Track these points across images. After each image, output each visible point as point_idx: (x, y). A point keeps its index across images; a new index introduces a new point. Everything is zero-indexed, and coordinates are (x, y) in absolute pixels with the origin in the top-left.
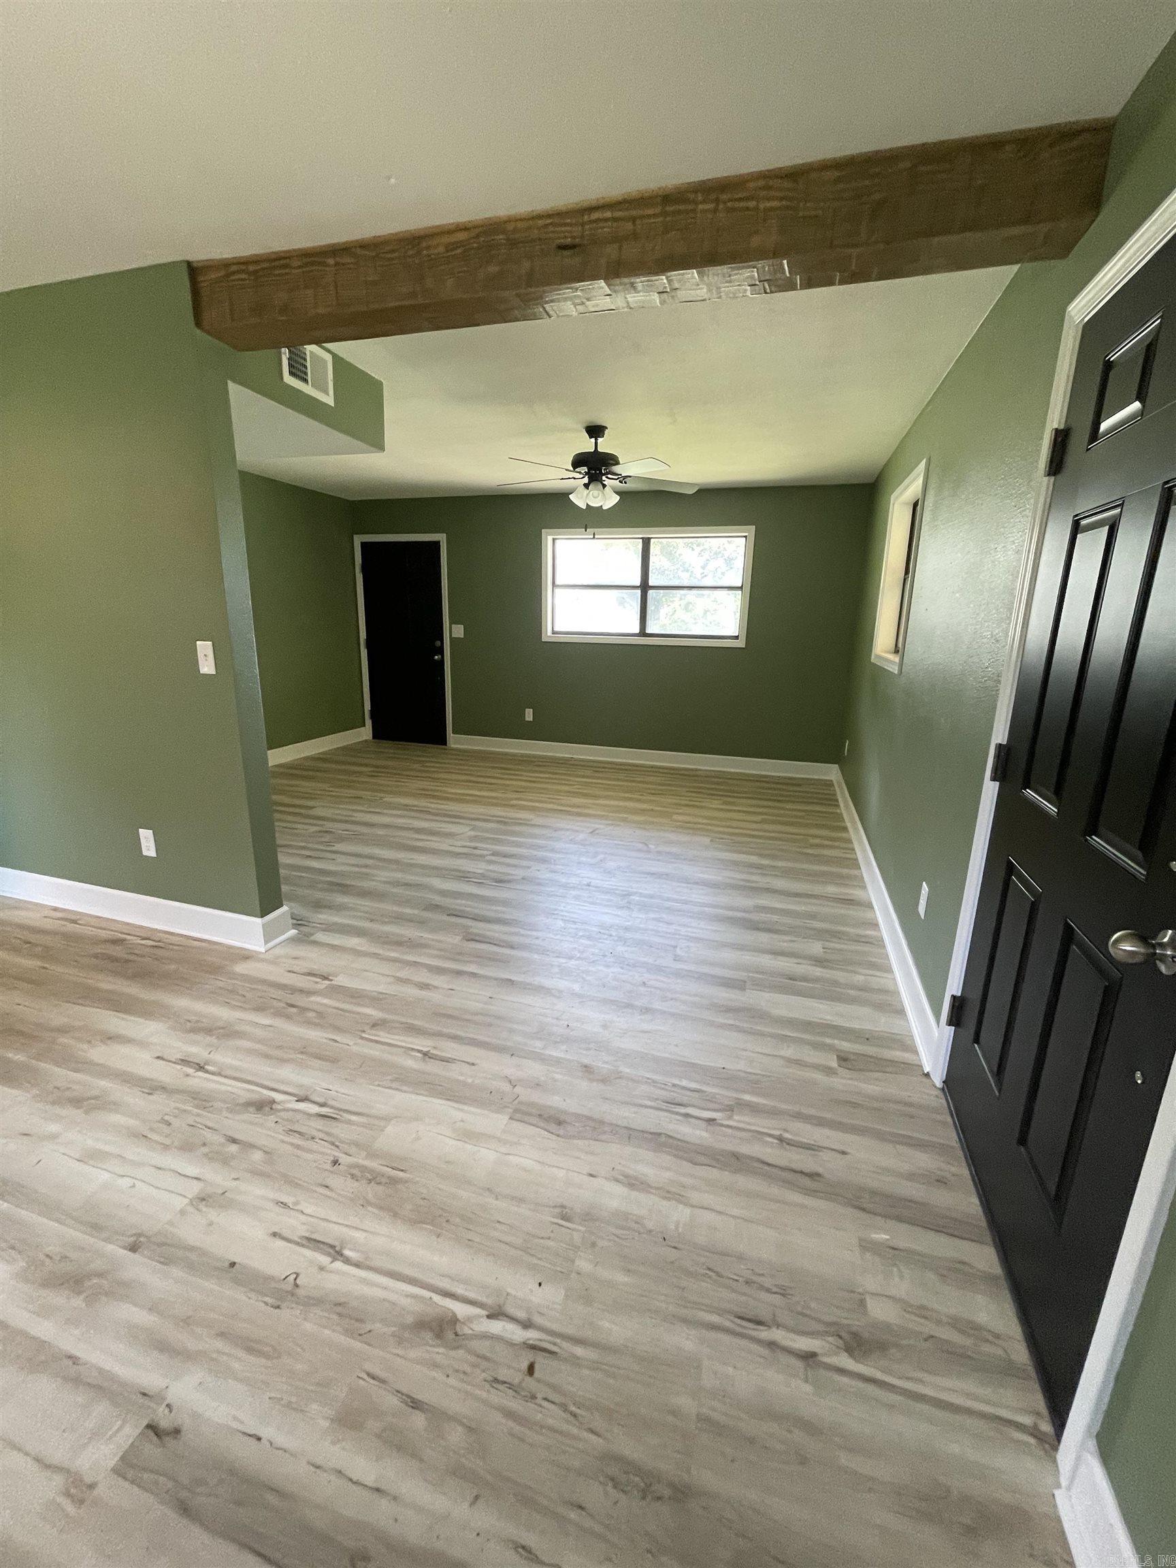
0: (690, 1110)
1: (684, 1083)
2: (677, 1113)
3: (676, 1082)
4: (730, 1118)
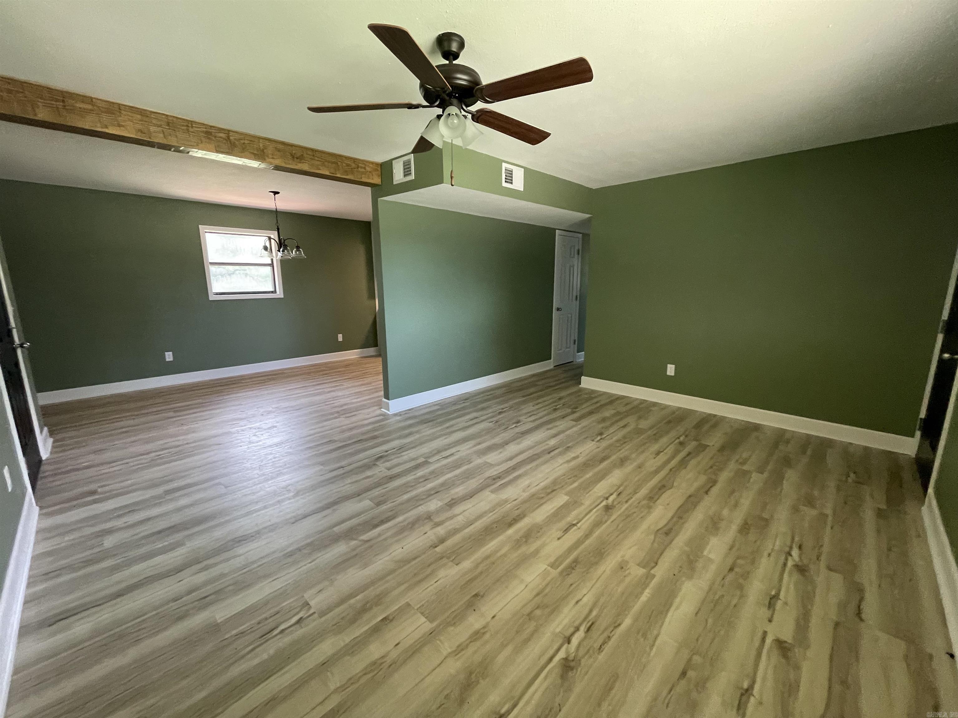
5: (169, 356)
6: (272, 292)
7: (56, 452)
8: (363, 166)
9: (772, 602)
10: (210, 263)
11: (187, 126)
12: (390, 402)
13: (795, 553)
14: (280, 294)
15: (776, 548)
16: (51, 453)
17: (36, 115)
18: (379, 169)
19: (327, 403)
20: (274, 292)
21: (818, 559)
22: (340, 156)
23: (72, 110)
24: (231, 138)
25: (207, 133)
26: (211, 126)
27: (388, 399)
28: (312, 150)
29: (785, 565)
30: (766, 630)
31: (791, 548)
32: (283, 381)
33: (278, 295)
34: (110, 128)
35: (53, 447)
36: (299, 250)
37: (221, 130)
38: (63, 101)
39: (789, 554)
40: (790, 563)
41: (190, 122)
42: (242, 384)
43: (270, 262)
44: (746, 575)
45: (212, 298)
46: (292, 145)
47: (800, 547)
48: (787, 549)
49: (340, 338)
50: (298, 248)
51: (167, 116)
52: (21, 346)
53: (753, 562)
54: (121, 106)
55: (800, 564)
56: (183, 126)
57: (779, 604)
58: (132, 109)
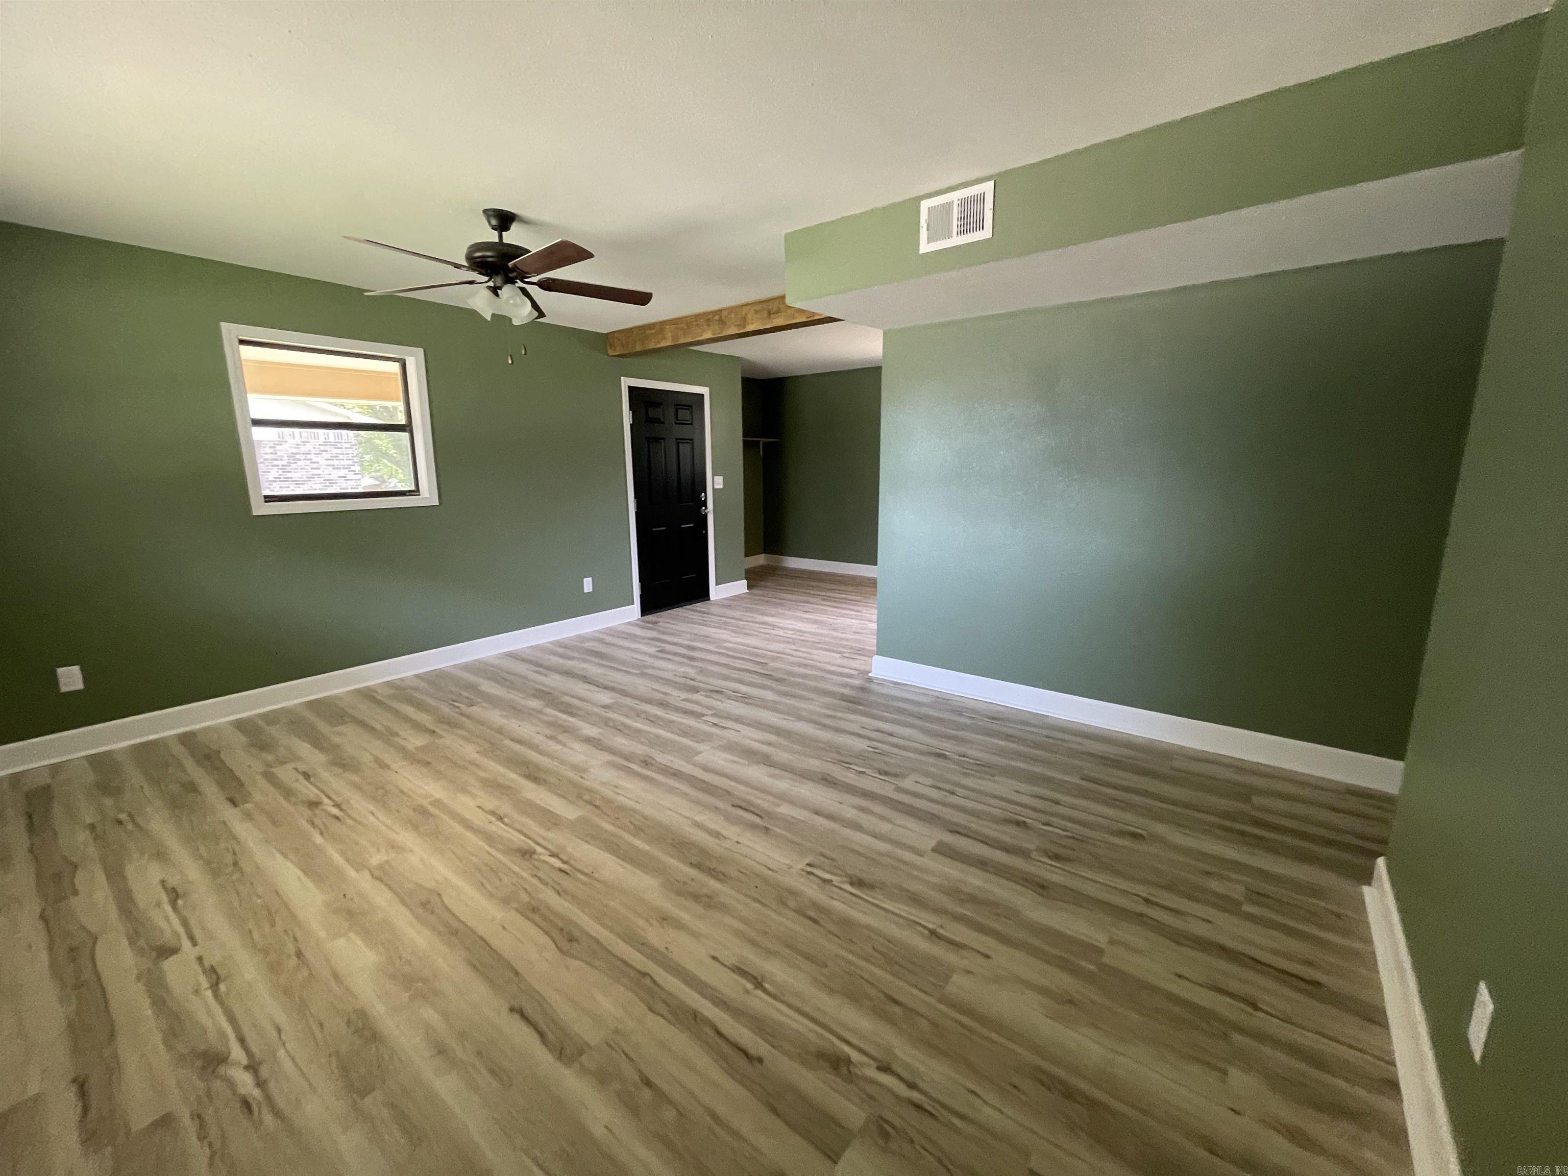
9: (214, 977)
13: (245, 1081)
15: (282, 1053)
21: (199, 1117)
29: (242, 1040)
30: (197, 947)
31: (261, 1084)
39: (252, 1067)
40: (237, 1053)
44: (274, 968)
47: (246, 1104)
48: (264, 1072)
53: (287, 991)
55: (222, 1070)
57: (204, 982)
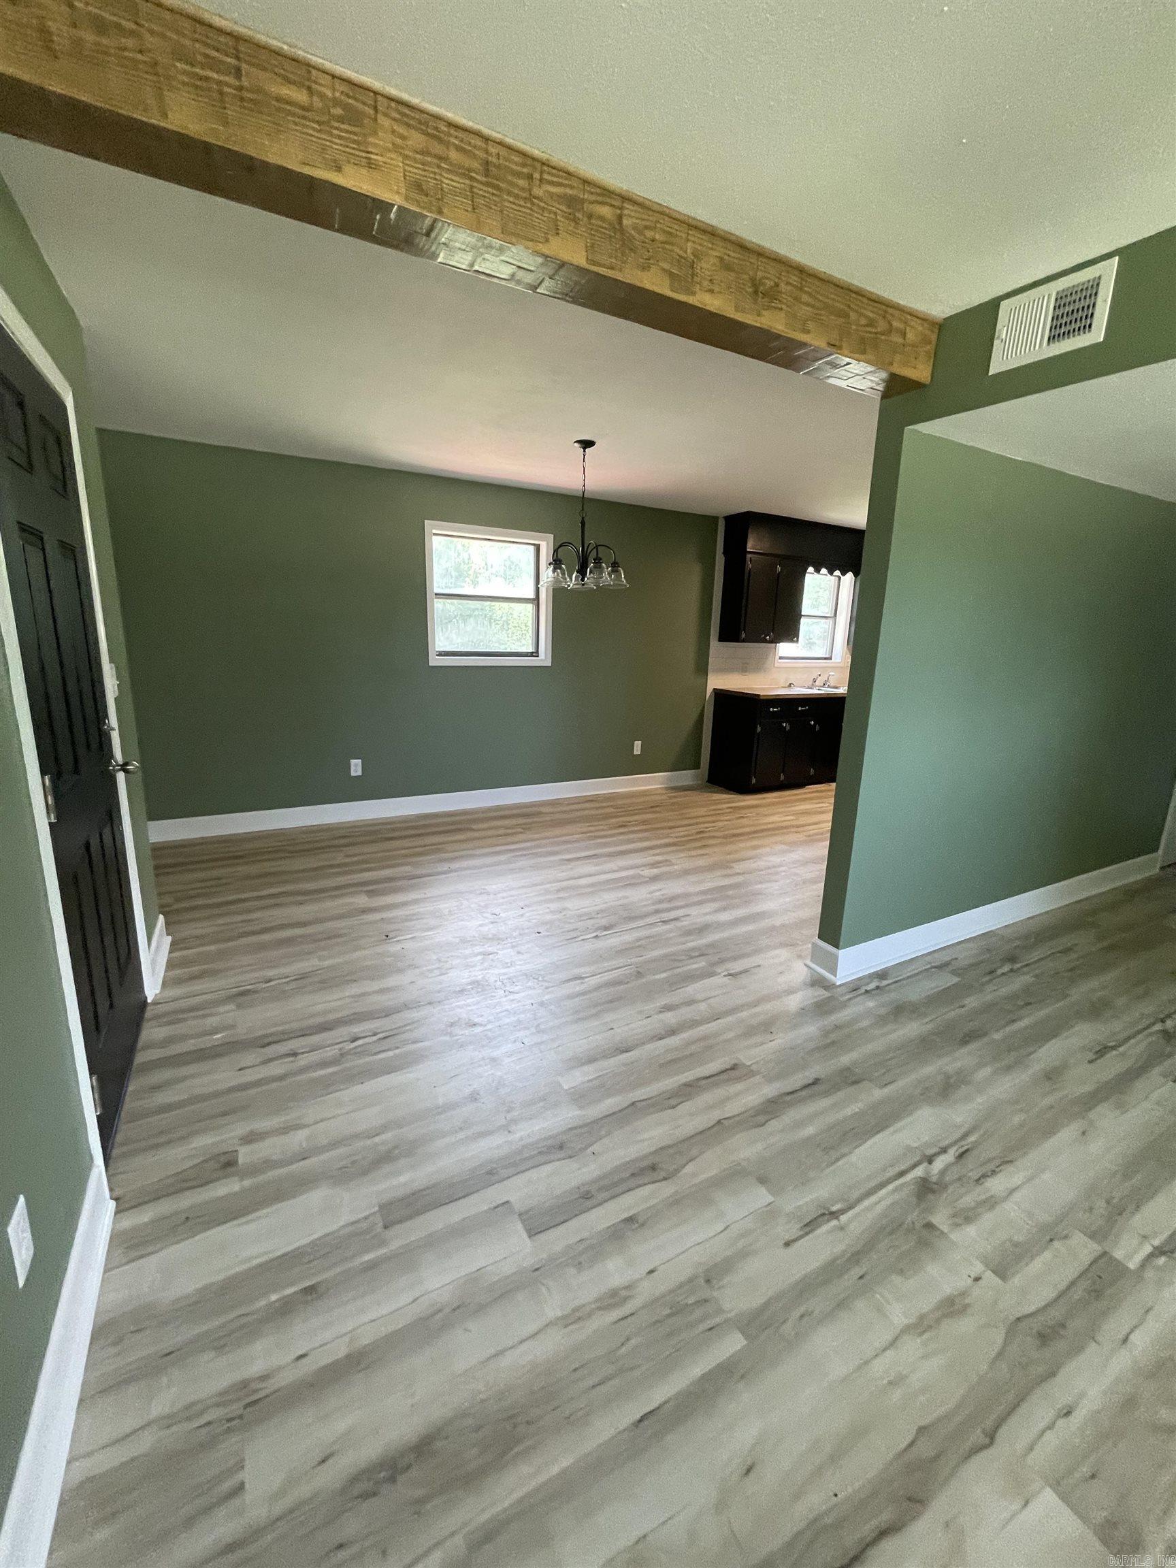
0: (375, 1038)
1: (390, 1054)
2: (383, 1032)
3: (397, 1051)
4: (340, 1049)
5: (356, 768)
6: (531, 655)
7: (178, 982)
8: (901, 326)
10: (436, 594)
11: (530, 177)
12: (842, 953)
14: (545, 658)
16: (165, 984)
17: (165, 115)
18: (934, 337)
19: (665, 916)
20: (535, 654)
22: (859, 293)
23: (255, 102)
24: (625, 222)
25: (572, 202)
26: (586, 182)
27: (837, 946)
28: (801, 270)
32: (547, 834)
33: (542, 660)
34: (348, 169)
35: (171, 965)
36: (617, 571)
37: (606, 193)
38: (238, 73)
41: (538, 165)
42: (476, 834)
43: (532, 595)
45: (434, 661)
46: (760, 253)
49: (637, 748)
50: (615, 565)
51: (486, 139)
52: (124, 767)
54: (380, 98)
56: (518, 175)
58: (406, 112)
